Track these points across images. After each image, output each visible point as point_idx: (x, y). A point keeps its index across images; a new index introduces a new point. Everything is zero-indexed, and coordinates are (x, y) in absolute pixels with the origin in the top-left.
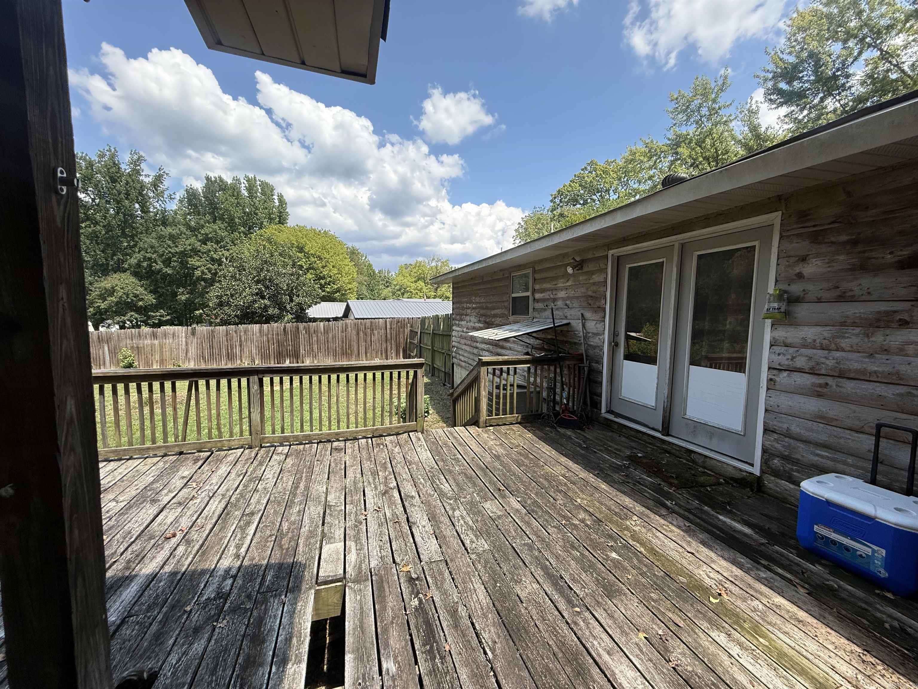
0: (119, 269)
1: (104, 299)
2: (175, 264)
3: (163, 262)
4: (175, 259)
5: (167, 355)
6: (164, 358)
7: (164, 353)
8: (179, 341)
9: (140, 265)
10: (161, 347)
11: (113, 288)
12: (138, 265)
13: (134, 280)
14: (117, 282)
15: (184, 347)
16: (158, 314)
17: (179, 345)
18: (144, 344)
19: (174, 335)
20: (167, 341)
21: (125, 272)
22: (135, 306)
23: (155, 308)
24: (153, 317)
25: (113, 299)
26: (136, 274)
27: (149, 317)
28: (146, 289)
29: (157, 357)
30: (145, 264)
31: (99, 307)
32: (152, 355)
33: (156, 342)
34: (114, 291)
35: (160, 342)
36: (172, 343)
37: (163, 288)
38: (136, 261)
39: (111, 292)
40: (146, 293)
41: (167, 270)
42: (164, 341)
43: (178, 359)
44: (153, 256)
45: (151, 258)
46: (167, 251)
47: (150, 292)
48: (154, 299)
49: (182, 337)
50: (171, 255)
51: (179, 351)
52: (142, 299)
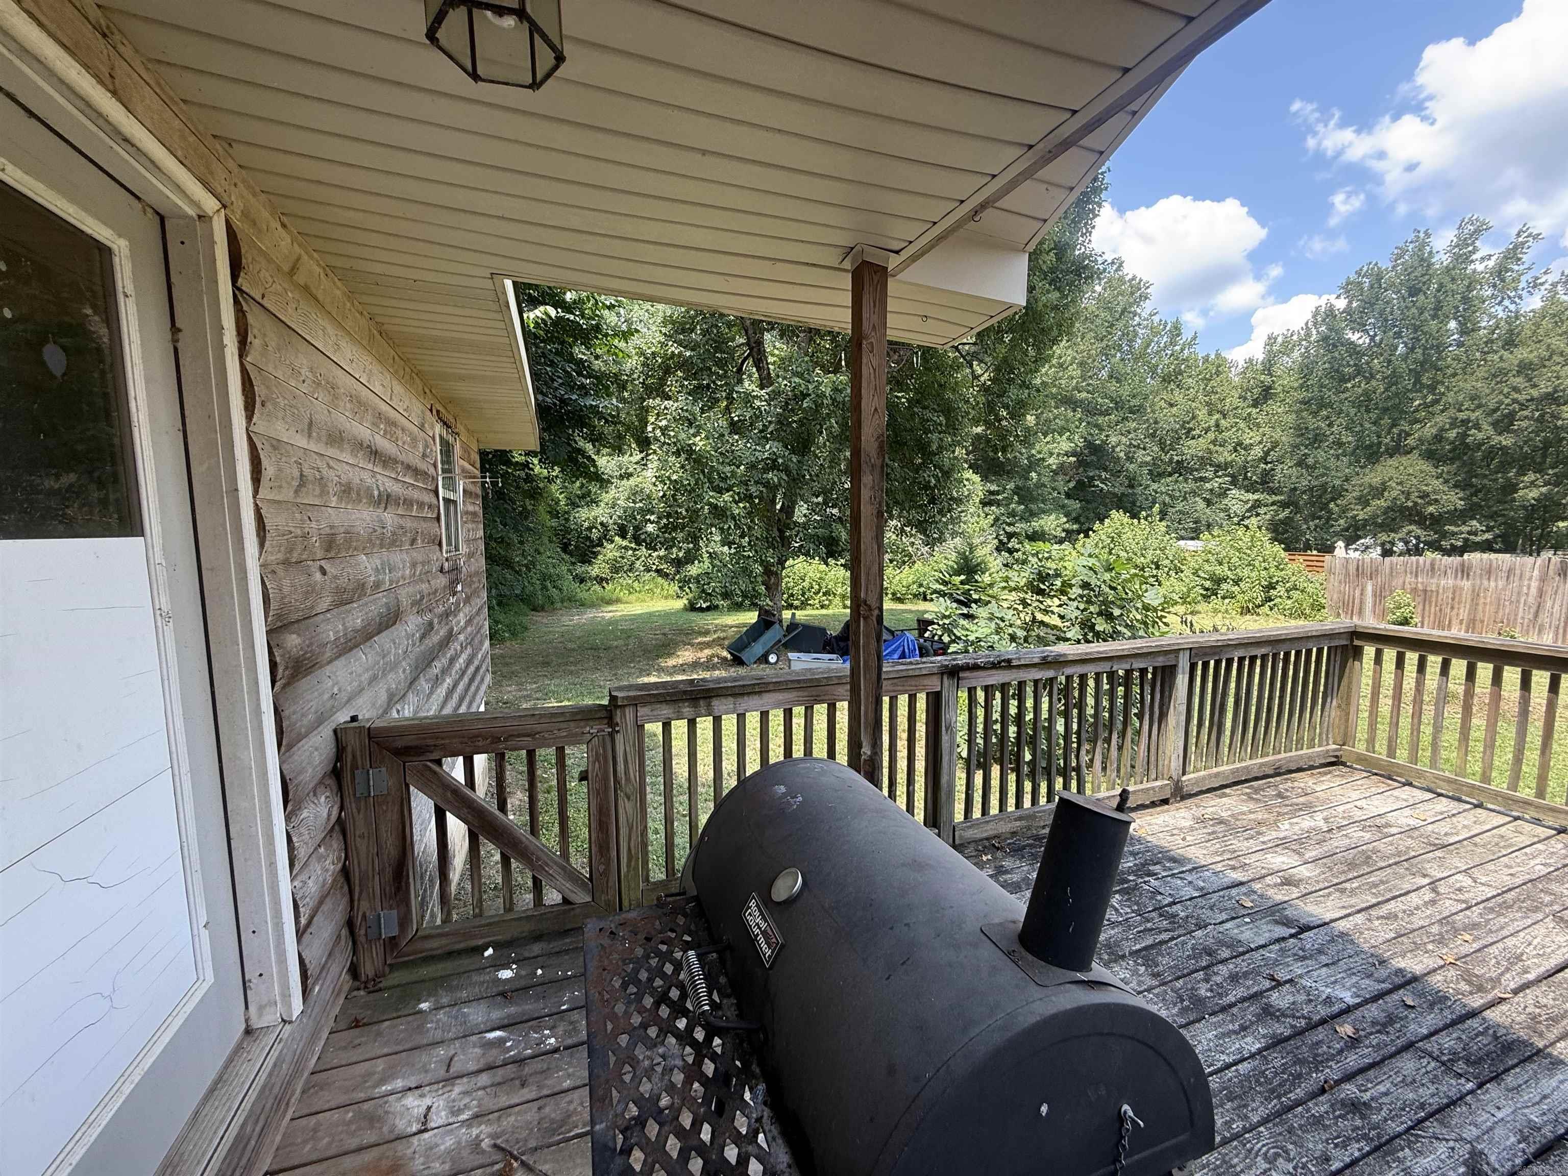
0: (1397, 450)
1: (1367, 504)
2: (1524, 424)
3: (1495, 424)
4: (1525, 413)
5: (1486, 612)
6: (1480, 615)
7: (1480, 608)
8: (1521, 586)
9: (1442, 437)
10: (1475, 595)
11: (1383, 483)
12: (1438, 438)
13: (1424, 467)
14: (1392, 472)
15: (1531, 600)
16: (1465, 529)
17: (1519, 593)
18: (1438, 586)
19: (1510, 571)
20: (1493, 584)
21: (1409, 453)
22: (1419, 513)
23: (1461, 516)
24: (1454, 534)
25: (1382, 503)
26: (1430, 456)
27: (1444, 535)
28: (1446, 482)
29: (1464, 614)
30: (1452, 434)
31: (1354, 517)
32: (1452, 608)
33: (1466, 584)
34: (1384, 490)
35: (1473, 586)
36: (1504, 589)
37: (1485, 476)
38: (1434, 431)
39: (1379, 491)
40: (1446, 489)
41: (1502, 438)
42: (1485, 582)
43: (1512, 622)
44: (1473, 416)
45: (1468, 421)
46: (1507, 401)
47: (1455, 486)
48: (1461, 499)
49: (1530, 579)
50: (1516, 406)
51: (1517, 607)
52: (1436, 500)
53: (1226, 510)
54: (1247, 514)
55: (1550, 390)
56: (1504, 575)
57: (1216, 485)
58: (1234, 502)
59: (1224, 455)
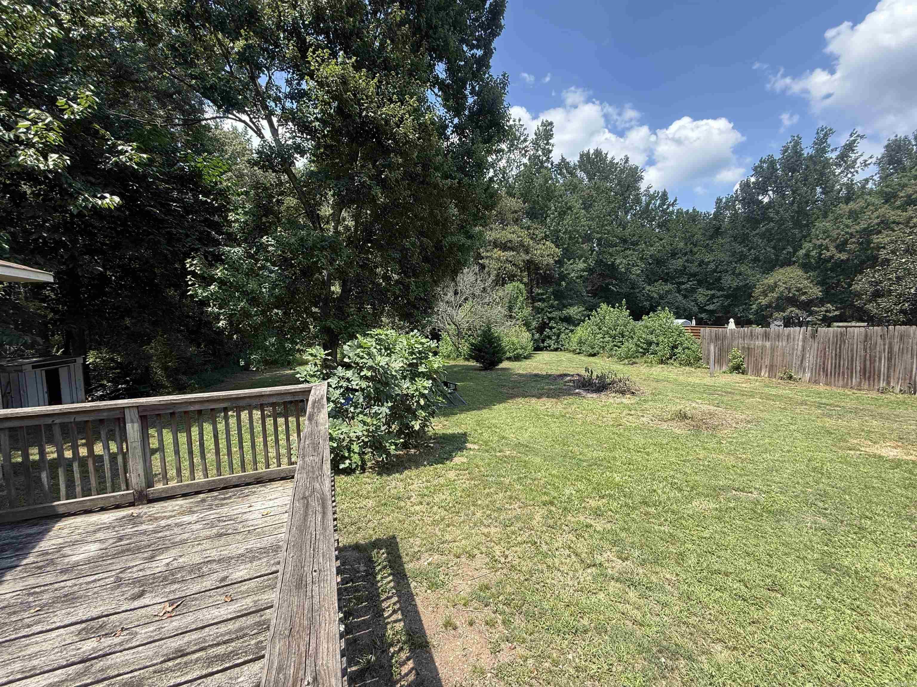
0: (788, 263)
1: (766, 295)
2: (853, 246)
3: (837, 247)
4: (853, 240)
6: (775, 364)
7: (775, 357)
8: (794, 345)
10: (773, 349)
11: (775, 283)
12: (807, 255)
13: (799, 273)
14: (780, 277)
15: (799, 353)
17: (793, 349)
18: (755, 345)
19: (789, 336)
20: (780, 344)
21: (792, 265)
22: (797, 301)
23: (821, 302)
24: (817, 312)
25: (775, 295)
26: (806, 267)
27: (812, 313)
28: (812, 281)
29: (767, 362)
30: (813, 253)
31: (760, 303)
32: (762, 359)
33: (768, 344)
34: (776, 287)
35: (771, 345)
36: (786, 347)
38: (805, 251)
39: (773, 288)
40: (811, 285)
41: (841, 255)
42: (777, 343)
43: (790, 367)
44: (824, 243)
45: (822, 245)
46: (843, 233)
47: (816, 284)
48: (820, 292)
49: (798, 340)
50: (848, 236)
51: (793, 357)
52: (806, 293)
53: (695, 301)
54: (708, 303)
55: (866, 226)
56: (786, 338)
57: (688, 286)
58: (700, 296)
59: (694, 268)
